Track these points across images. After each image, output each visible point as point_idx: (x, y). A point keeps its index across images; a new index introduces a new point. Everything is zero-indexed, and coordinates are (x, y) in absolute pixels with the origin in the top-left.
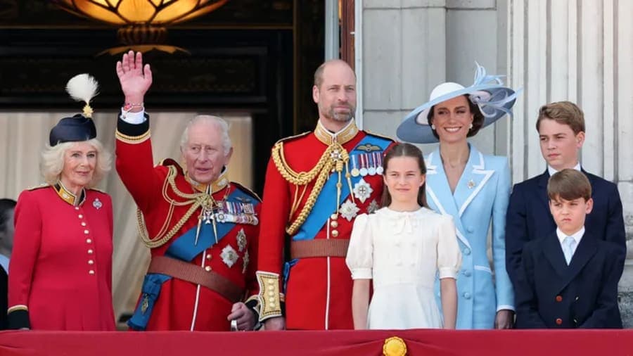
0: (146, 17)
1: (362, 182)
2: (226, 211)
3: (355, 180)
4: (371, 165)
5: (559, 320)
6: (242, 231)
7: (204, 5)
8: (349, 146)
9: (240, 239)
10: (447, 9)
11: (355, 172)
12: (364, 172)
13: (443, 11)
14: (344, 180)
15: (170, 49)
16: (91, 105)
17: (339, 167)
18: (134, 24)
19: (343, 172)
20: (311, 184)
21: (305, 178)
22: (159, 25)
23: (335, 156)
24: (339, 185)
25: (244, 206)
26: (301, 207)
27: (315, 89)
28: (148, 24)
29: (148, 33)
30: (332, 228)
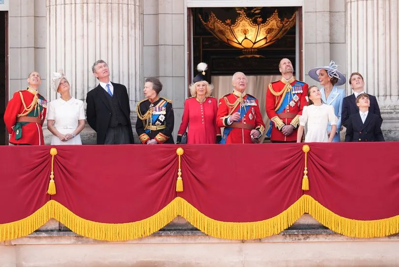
0: (251, 46)
1: (296, 95)
2: (247, 102)
3: (294, 94)
4: (299, 90)
5: (360, 140)
6: (253, 109)
7: (268, 42)
8: (292, 84)
9: (253, 111)
10: (330, 43)
11: (294, 92)
12: (296, 92)
13: (329, 44)
14: (291, 94)
15: (258, 56)
16: (205, 71)
17: (289, 91)
18: (247, 49)
19: (290, 92)
20: (281, 96)
21: (279, 94)
22: (255, 49)
23: (288, 87)
24: (289, 96)
25: (252, 101)
26: (278, 103)
27: (280, 69)
28: (251, 48)
29: (251, 51)
30: (287, 110)
